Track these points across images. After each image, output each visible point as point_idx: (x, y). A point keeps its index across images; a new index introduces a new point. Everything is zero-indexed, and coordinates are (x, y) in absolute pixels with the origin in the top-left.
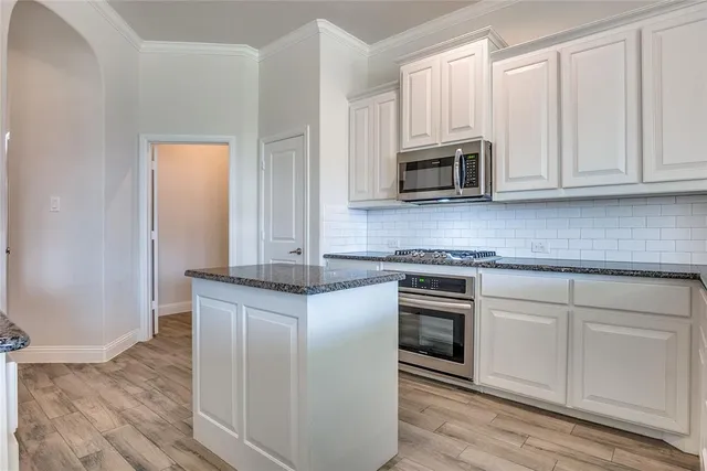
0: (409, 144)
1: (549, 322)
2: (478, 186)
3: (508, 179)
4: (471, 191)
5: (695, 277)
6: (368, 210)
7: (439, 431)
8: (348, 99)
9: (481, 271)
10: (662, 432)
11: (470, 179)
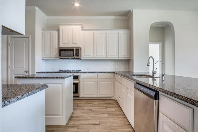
0: (61, 45)
1: (94, 82)
2: (79, 56)
3: (84, 55)
4: (77, 57)
5: (114, 73)
6: (46, 60)
7: (78, 106)
8: (42, 30)
9: (81, 74)
10: (110, 97)
11: (78, 54)
